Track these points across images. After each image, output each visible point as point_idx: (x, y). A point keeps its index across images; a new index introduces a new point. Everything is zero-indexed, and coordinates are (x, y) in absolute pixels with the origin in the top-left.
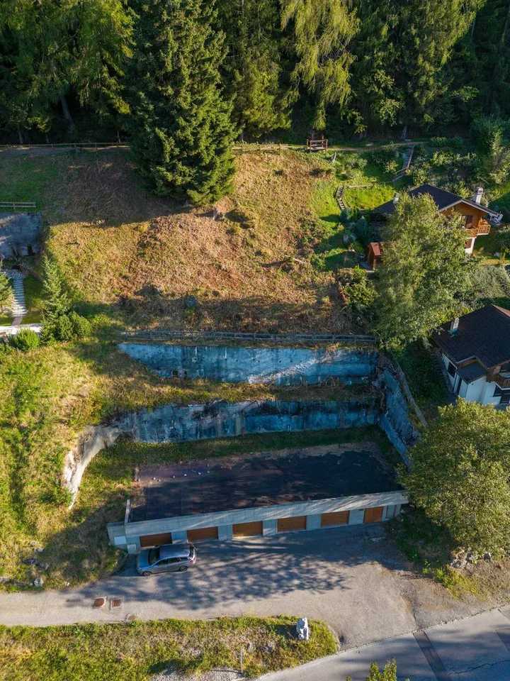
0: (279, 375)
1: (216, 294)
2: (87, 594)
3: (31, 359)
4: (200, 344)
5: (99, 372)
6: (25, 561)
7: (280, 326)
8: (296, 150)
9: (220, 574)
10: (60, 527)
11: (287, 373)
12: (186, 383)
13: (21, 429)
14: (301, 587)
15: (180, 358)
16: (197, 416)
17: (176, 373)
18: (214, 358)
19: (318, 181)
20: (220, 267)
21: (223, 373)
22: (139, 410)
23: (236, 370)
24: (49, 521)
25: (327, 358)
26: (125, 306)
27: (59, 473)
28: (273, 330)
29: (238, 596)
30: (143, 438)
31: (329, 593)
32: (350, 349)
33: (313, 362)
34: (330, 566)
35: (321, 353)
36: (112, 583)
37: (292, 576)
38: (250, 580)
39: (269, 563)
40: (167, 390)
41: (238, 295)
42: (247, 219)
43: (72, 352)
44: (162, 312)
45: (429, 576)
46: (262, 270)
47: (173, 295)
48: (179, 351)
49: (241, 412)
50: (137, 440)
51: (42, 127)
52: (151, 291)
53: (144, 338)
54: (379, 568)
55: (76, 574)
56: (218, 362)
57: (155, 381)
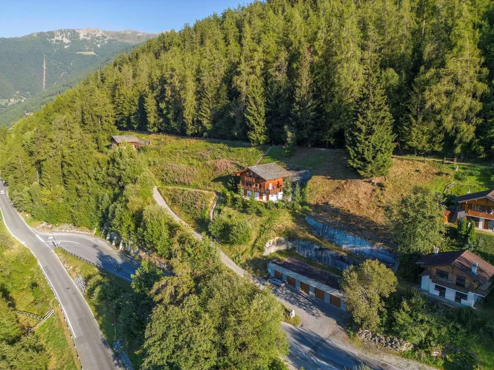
0: (355, 248)
1: (349, 211)
2: (253, 277)
3: (278, 211)
4: (329, 224)
5: (295, 222)
6: (247, 261)
7: (364, 230)
8: (437, 162)
9: (286, 293)
10: (258, 257)
11: (358, 249)
12: (321, 238)
13: (265, 228)
14: (305, 309)
15: (321, 228)
16: (316, 250)
17: (319, 234)
18: (332, 232)
19: (439, 177)
20: (358, 202)
21: (334, 240)
22: (299, 239)
23: (339, 240)
24: (257, 254)
25: (375, 248)
26: (316, 206)
27: (265, 243)
28: (360, 230)
29: (285, 299)
30: (298, 250)
31: (311, 316)
32: (386, 248)
33: (369, 248)
34: (319, 312)
35: (372, 244)
36: (260, 278)
37: (305, 306)
38: (292, 299)
39: (302, 300)
40: (312, 237)
41: (358, 213)
42: (383, 187)
43: (290, 213)
44: (325, 211)
45: (348, 333)
46: (376, 207)
47: (333, 207)
48: (322, 225)
49: (332, 255)
50: (297, 251)
51: (332, 142)
52: (327, 203)
53: (315, 218)
54: (335, 322)
55: (255, 270)
56: (334, 234)
57: (311, 233)
